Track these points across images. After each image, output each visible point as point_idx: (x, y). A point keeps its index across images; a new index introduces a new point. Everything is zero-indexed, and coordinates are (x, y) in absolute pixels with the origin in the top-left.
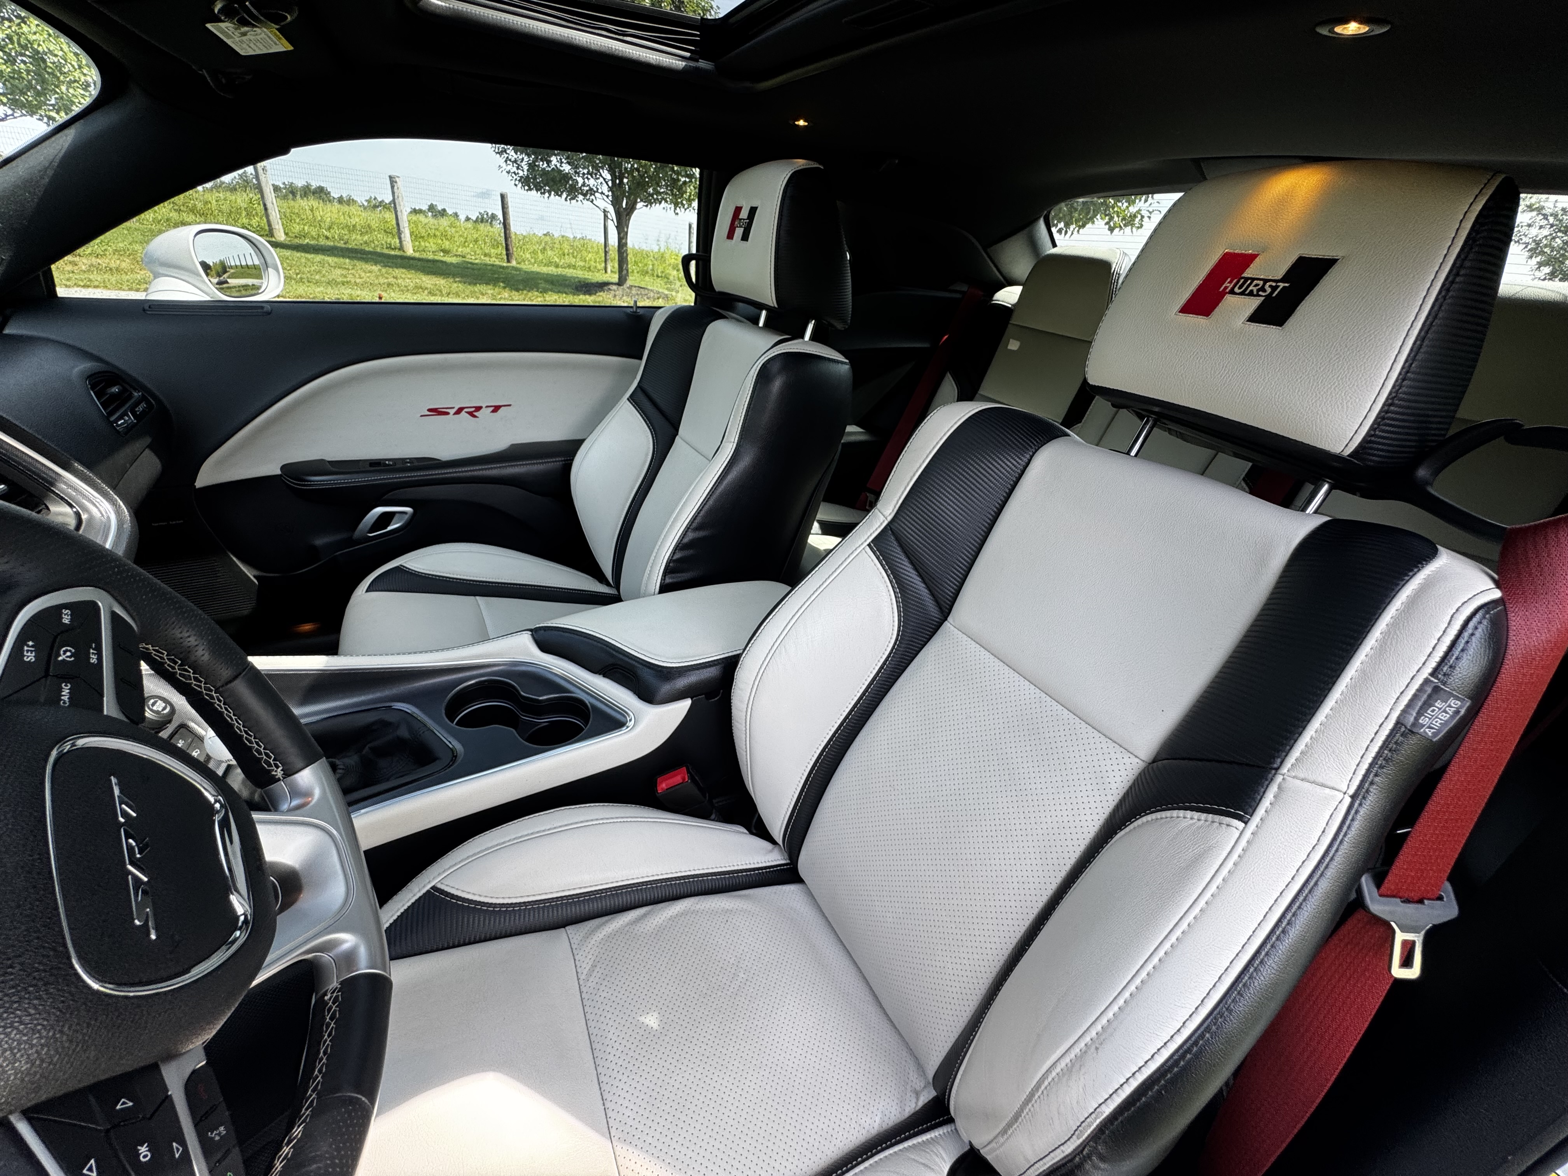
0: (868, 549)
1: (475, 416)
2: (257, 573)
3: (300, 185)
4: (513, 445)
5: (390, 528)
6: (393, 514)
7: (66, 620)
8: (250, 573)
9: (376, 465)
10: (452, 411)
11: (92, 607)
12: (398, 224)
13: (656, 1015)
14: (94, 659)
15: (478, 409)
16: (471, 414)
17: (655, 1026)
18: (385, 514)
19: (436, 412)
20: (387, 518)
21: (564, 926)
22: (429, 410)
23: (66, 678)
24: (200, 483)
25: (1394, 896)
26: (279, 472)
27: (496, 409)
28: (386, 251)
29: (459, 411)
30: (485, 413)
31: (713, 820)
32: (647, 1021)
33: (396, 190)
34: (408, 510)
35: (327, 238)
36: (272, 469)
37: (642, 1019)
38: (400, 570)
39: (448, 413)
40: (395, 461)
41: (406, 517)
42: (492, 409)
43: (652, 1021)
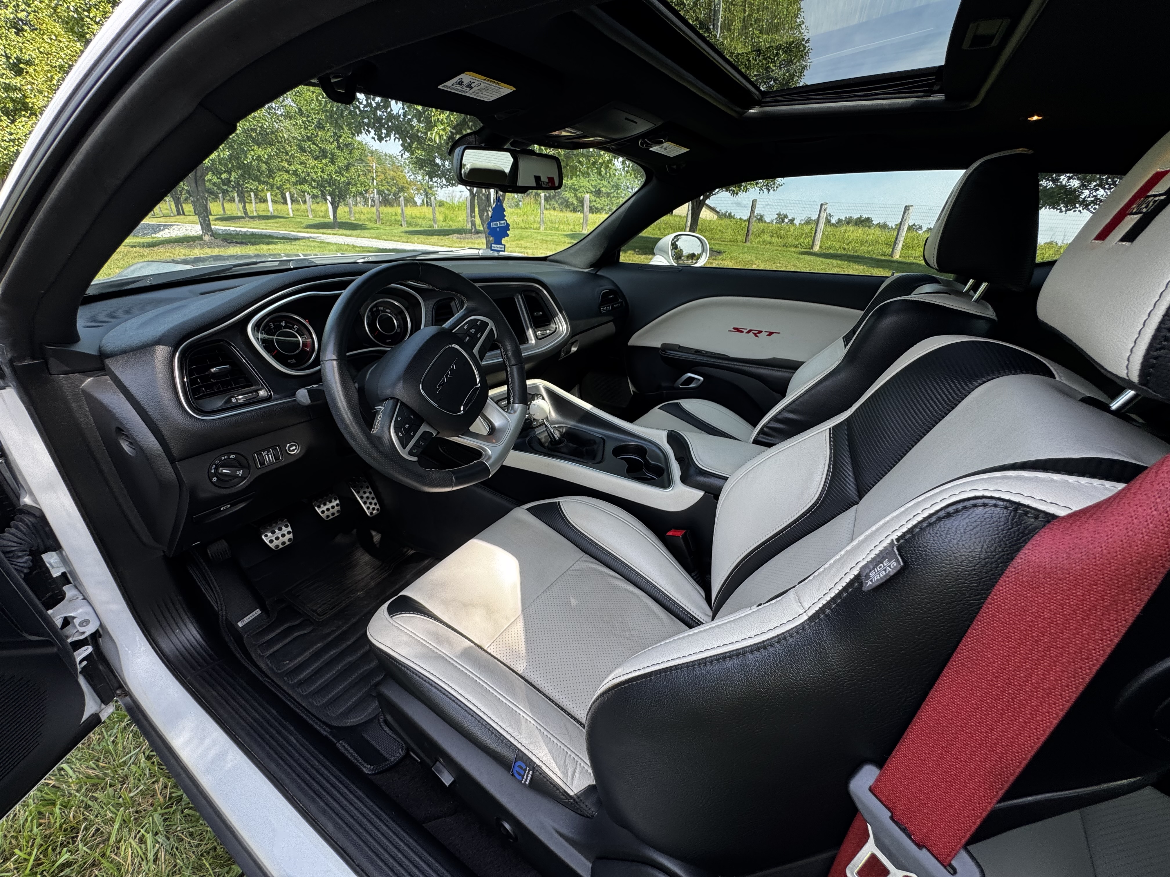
0: (828, 432)
1: (757, 336)
2: (634, 389)
3: (855, 218)
4: (774, 358)
5: (691, 386)
6: (694, 379)
7: (478, 323)
8: (632, 388)
9: (698, 352)
10: (745, 331)
11: (487, 324)
12: (896, 239)
13: (577, 602)
14: (479, 336)
15: (760, 332)
16: (755, 334)
17: (573, 605)
18: (690, 377)
19: (737, 330)
20: (691, 380)
21: (586, 553)
22: (734, 328)
23: (469, 336)
24: (631, 343)
25: (889, 809)
26: (659, 346)
27: (771, 334)
28: (879, 257)
29: (749, 332)
30: (764, 335)
31: (692, 577)
32: (572, 600)
33: (905, 216)
34: (702, 379)
35: (844, 249)
36: (658, 345)
37: (571, 598)
38: (678, 405)
39: (743, 332)
40: (707, 352)
41: (700, 382)
42: (768, 333)
43: (574, 602)
